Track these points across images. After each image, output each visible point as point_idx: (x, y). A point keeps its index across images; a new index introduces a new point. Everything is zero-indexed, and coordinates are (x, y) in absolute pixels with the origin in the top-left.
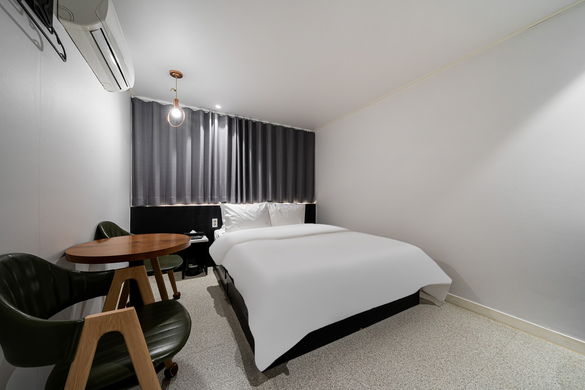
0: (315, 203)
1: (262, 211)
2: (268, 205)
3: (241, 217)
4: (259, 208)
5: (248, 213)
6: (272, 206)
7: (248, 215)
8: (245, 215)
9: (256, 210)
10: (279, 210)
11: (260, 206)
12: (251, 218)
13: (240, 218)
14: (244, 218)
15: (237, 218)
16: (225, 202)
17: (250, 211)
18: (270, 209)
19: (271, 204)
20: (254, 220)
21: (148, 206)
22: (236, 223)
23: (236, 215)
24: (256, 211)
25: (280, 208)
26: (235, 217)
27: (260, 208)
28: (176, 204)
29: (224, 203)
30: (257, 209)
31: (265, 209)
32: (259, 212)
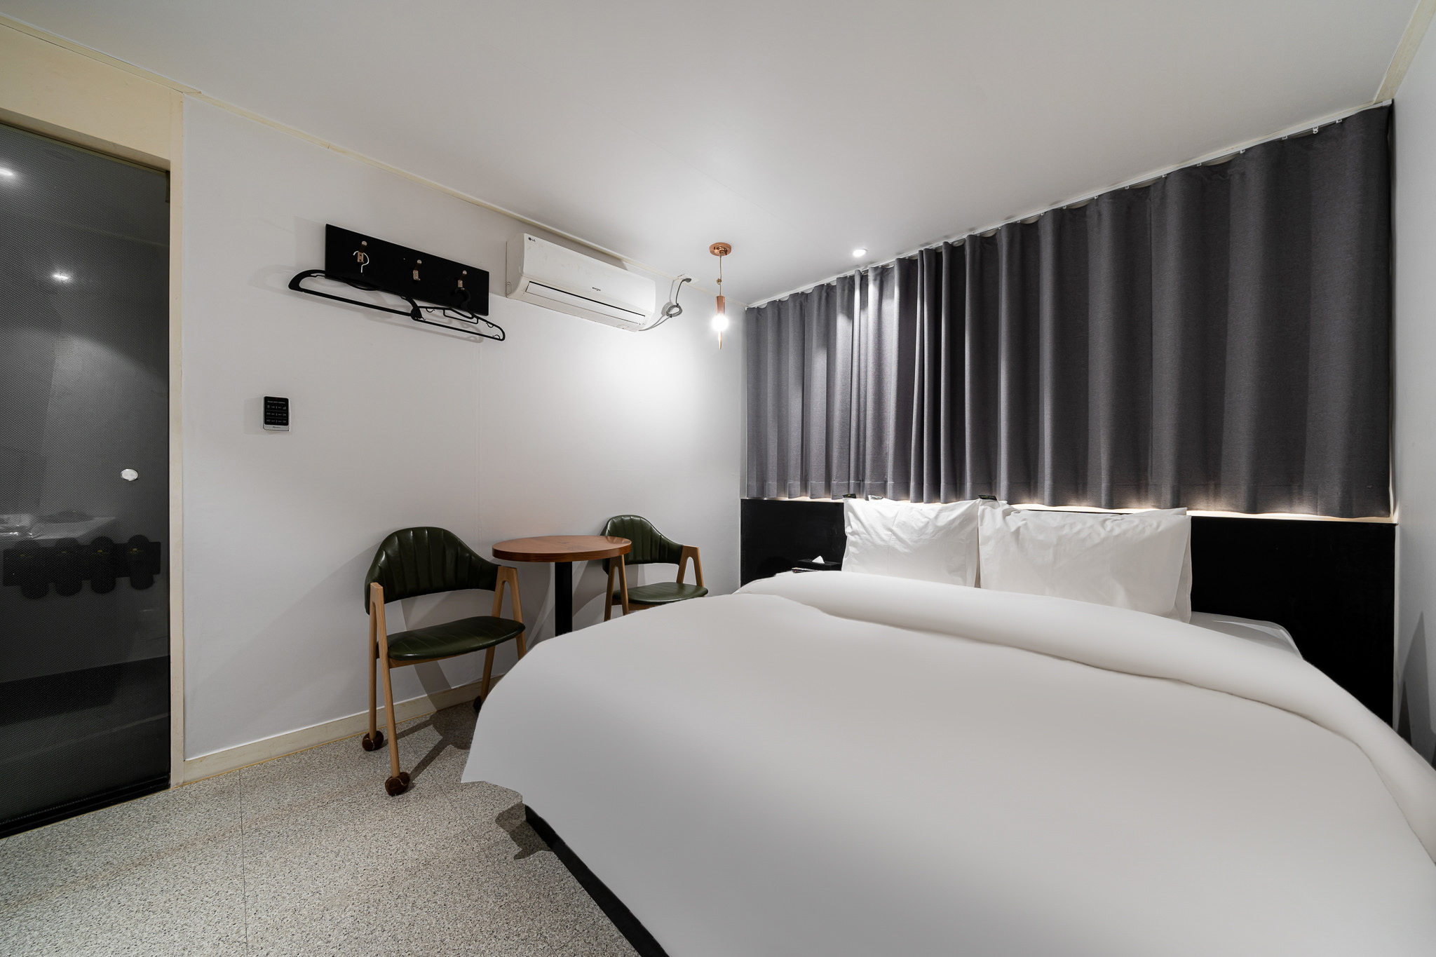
0: (1395, 518)
1: (939, 529)
2: (981, 508)
3: (871, 537)
4: (932, 515)
5: (894, 528)
6: (993, 515)
7: (894, 533)
8: (885, 534)
9: (919, 522)
10: (1013, 529)
11: (940, 511)
12: (899, 546)
13: (867, 540)
14: (879, 542)
15: (861, 539)
16: (854, 496)
17: (903, 525)
18: (981, 525)
19: (993, 507)
20: (906, 551)
21: (765, 499)
22: (857, 552)
23: (861, 530)
24: (921, 525)
25: (1021, 523)
26: (857, 536)
27: (937, 517)
28: (801, 496)
29: (850, 497)
30: (926, 520)
31: (957, 522)
32: (930, 529)
